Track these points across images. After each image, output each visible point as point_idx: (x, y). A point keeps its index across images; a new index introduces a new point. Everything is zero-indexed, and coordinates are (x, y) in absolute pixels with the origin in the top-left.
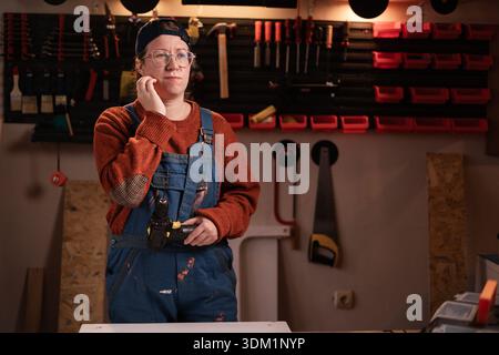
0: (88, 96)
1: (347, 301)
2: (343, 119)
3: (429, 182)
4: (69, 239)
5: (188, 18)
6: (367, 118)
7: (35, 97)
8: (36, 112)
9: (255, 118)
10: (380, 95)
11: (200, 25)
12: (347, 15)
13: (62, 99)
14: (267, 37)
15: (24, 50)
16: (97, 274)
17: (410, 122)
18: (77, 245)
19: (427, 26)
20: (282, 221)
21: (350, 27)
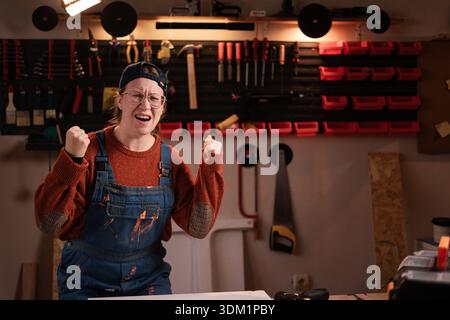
0: (75, 110)
1: (305, 284)
2: (296, 124)
3: (372, 177)
5: (161, 41)
6: (317, 124)
7: (28, 112)
8: (29, 124)
9: (220, 125)
10: (327, 104)
11: (172, 47)
12: (295, 35)
13: (52, 113)
14: (229, 56)
15: (18, 71)
17: (354, 126)
19: (364, 44)
20: (245, 215)
21: (299, 46)
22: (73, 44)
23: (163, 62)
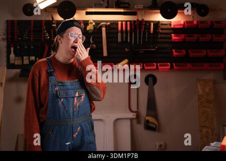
0: (44, 56)
1: (163, 147)
2: (158, 64)
3: (198, 92)
5: (89, 21)
6: (169, 64)
7: (21, 57)
8: (21, 64)
10: (175, 54)
11: (94, 24)
12: (158, 17)
13: (33, 58)
14: (124, 29)
15: (16, 37)
17: (189, 65)
19: (195, 22)
20: (132, 111)
21: (161, 23)
22: (44, 22)
23: (90, 32)
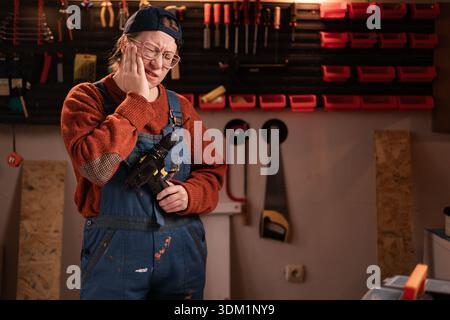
0: (43, 79)
1: (298, 275)
2: (291, 98)
3: (377, 158)
4: (26, 217)
5: (139, 2)
6: (315, 97)
9: (205, 98)
10: (327, 75)
13: (18, 83)
14: (216, 19)
16: (53, 251)
17: (358, 100)
18: (35, 224)
20: (234, 199)
21: (297, 7)
22: (41, 5)
